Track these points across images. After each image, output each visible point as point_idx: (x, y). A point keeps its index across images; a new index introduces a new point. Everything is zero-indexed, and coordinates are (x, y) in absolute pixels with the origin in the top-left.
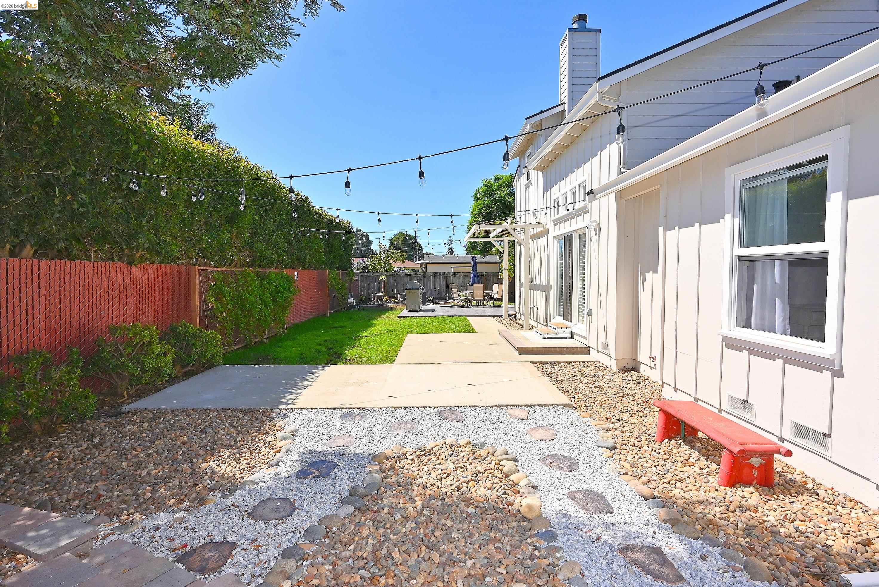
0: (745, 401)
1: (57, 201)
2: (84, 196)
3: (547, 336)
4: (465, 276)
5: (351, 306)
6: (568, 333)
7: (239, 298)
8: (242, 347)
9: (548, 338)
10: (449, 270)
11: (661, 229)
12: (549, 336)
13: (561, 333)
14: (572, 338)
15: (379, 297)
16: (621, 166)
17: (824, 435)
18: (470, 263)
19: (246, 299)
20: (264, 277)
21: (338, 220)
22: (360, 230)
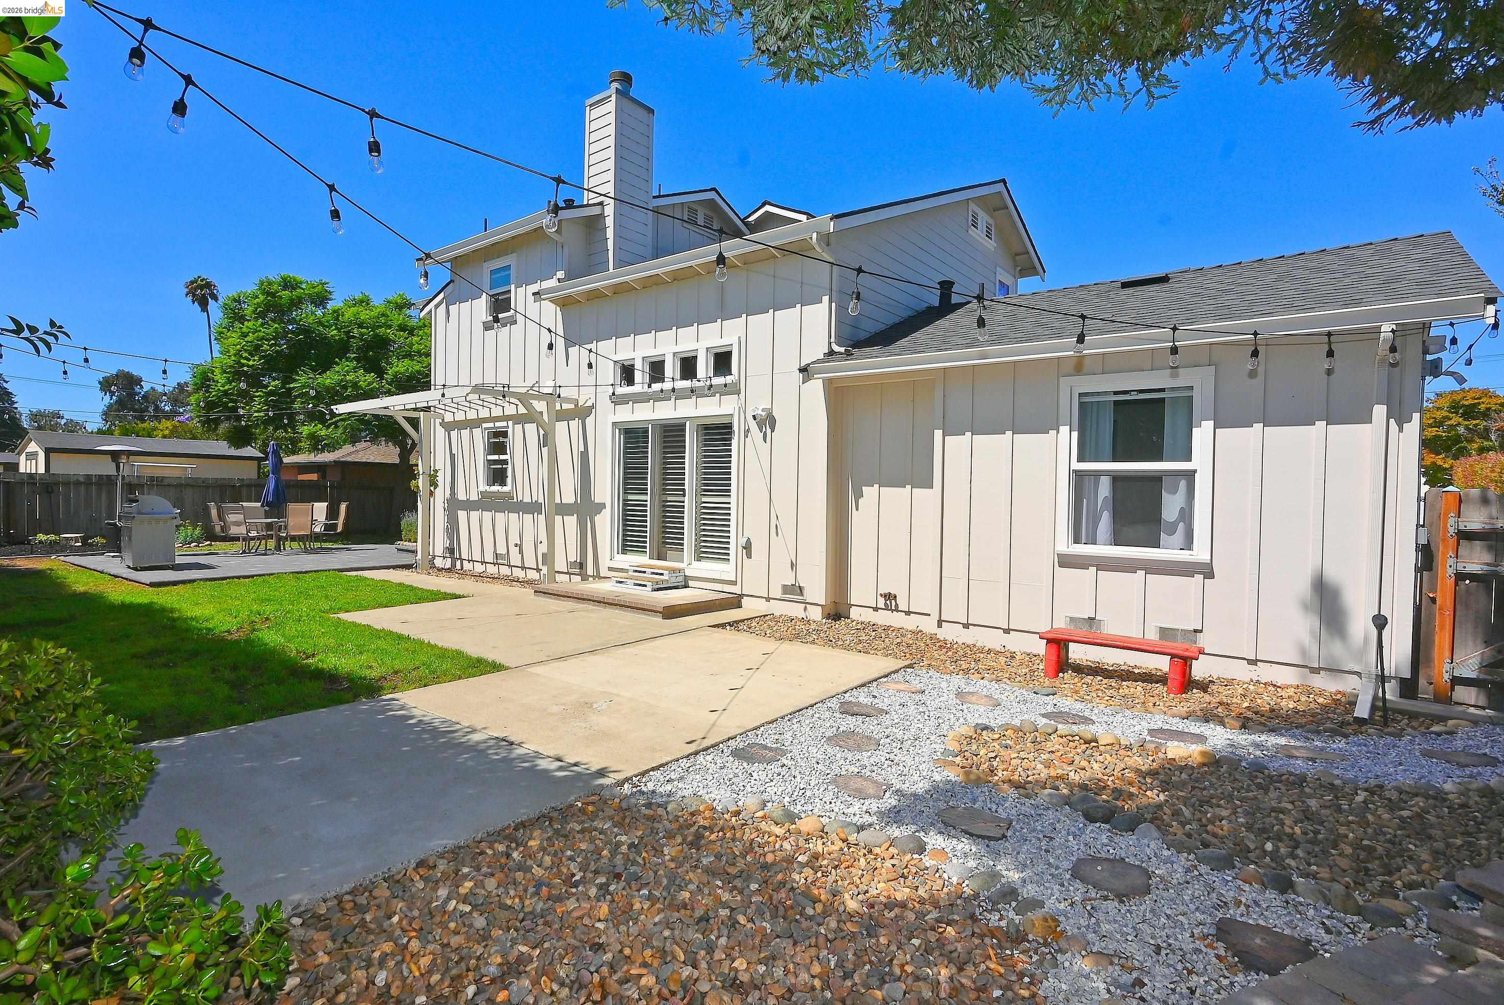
0: (1092, 619)
3: (657, 586)
6: (681, 579)
11: (938, 434)
12: (662, 586)
13: (673, 581)
14: (686, 586)
16: (833, 340)
17: (1196, 631)
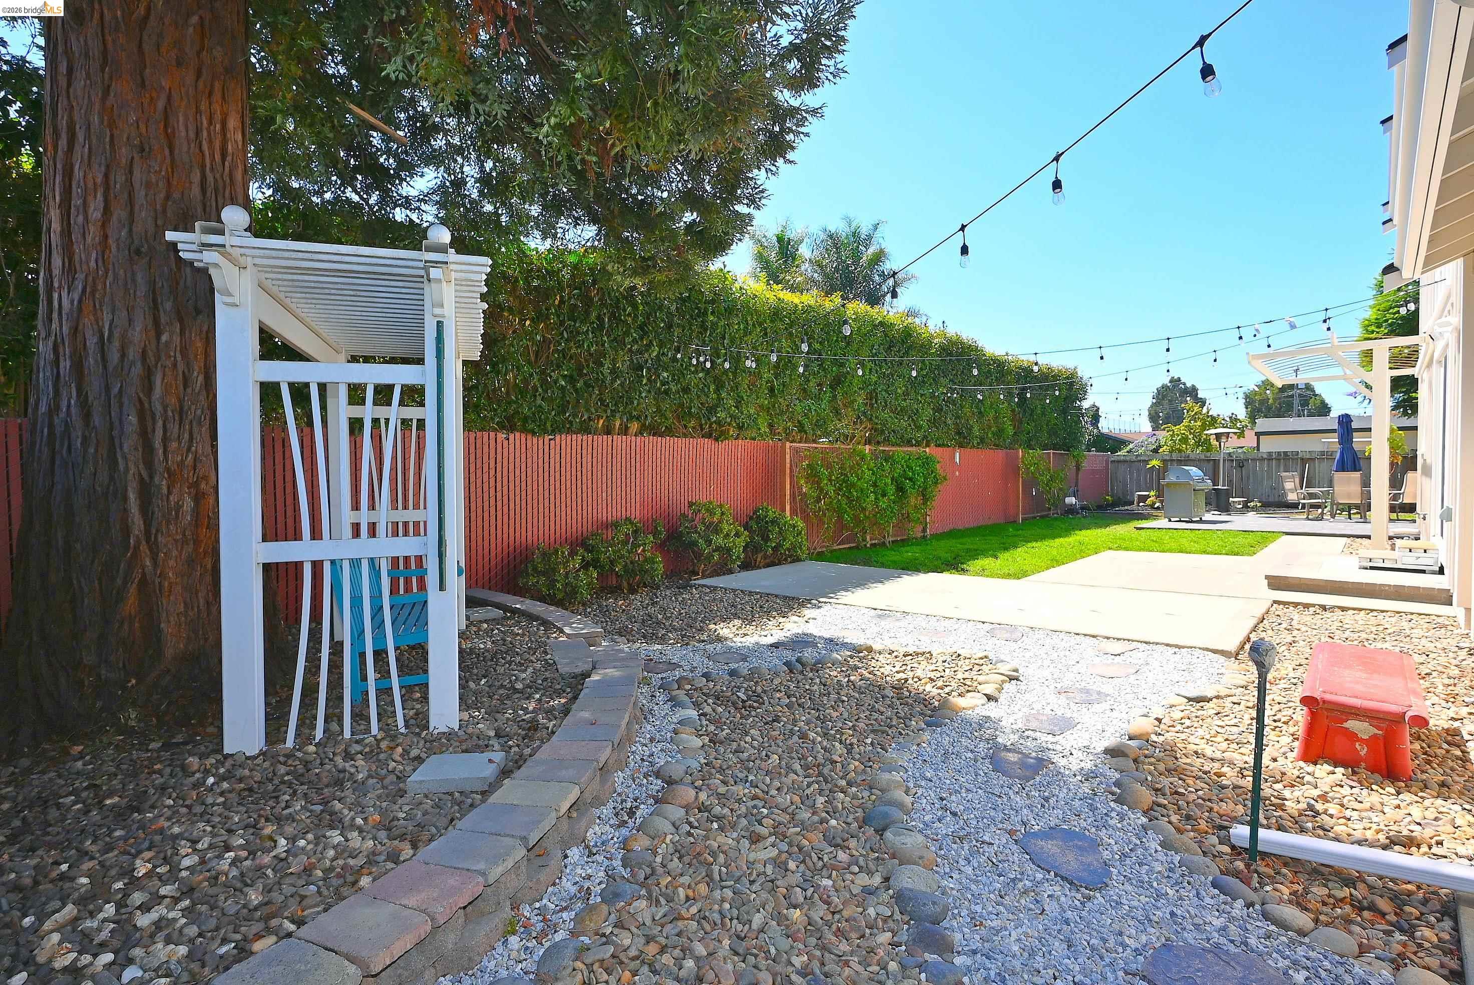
1: (645, 381)
2: (665, 375)
3: (1372, 564)
4: (1325, 456)
5: (1071, 511)
7: (845, 485)
8: (850, 548)
9: (1372, 568)
10: (1318, 448)
12: (1376, 565)
13: (1410, 560)
15: (1143, 499)
18: (1334, 431)
19: (853, 485)
20: (888, 458)
21: (1036, 369)
22: (1179, 379)
